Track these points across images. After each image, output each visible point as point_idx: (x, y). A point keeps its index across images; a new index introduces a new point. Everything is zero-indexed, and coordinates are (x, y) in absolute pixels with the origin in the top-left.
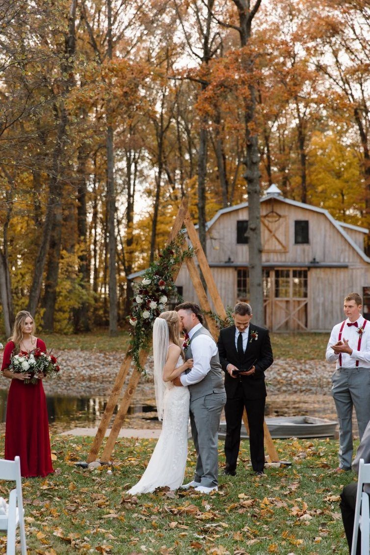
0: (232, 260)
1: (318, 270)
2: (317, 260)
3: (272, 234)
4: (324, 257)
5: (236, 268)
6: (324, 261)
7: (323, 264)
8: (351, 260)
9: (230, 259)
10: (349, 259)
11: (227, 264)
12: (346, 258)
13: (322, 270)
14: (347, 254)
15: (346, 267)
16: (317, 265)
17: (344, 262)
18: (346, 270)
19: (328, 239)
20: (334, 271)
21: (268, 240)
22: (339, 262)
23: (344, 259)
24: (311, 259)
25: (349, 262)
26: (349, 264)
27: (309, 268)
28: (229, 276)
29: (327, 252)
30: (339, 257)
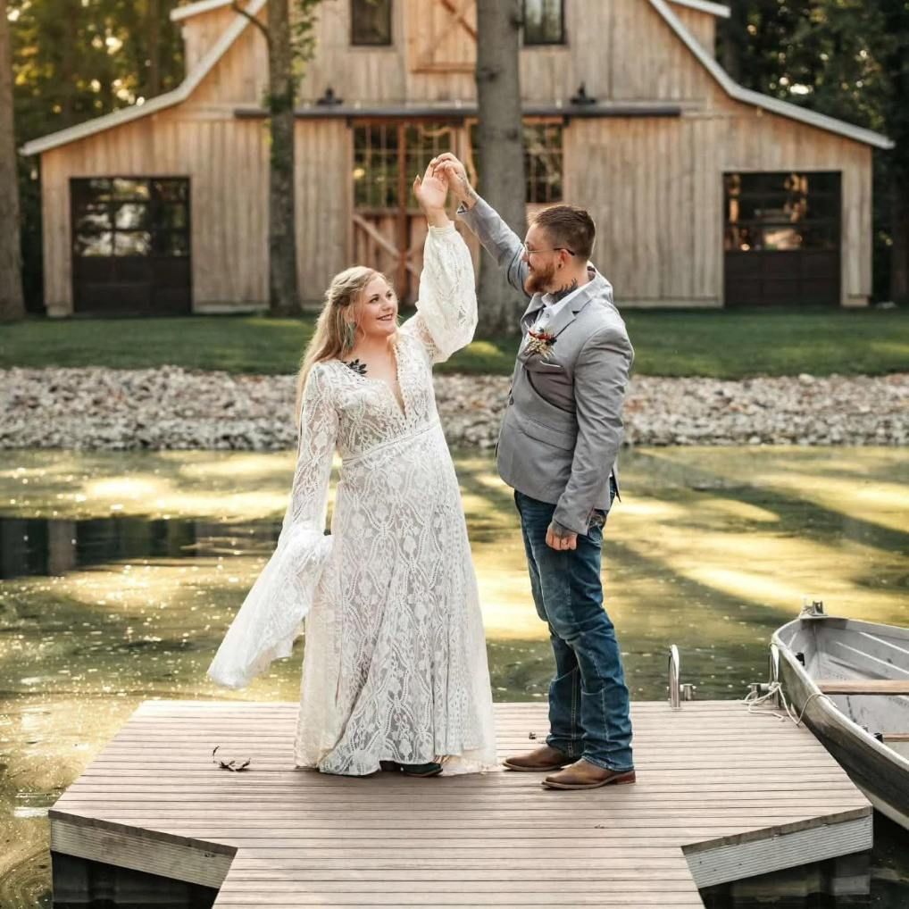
0: (338, 94)
1: (593, 125)
2: (591, 92)
3: (456, 16)
4: (611, 86)
5: (349, 119)
6: (610, 97)
7: (607, 105)
8: (688, 94)
9: (330, 93)
10: (682, 92)
11: (323, 110)
12: (673, 86)
13: (605, 122)
14: (676, 74)
15: (673, 114)
16: (589, 108)
17: (669, 99)
18: (673, 123)
19: (620, 31)
20: (638, 125)
21: (445, 35)
22: (653, 98)
23: (669, 90)
24: (572, 92)
25: (682, 99)
26: (682, 105)
27: (567, 118)
28: (329, 146)
29: (618, 70)
30: (654, 86)
